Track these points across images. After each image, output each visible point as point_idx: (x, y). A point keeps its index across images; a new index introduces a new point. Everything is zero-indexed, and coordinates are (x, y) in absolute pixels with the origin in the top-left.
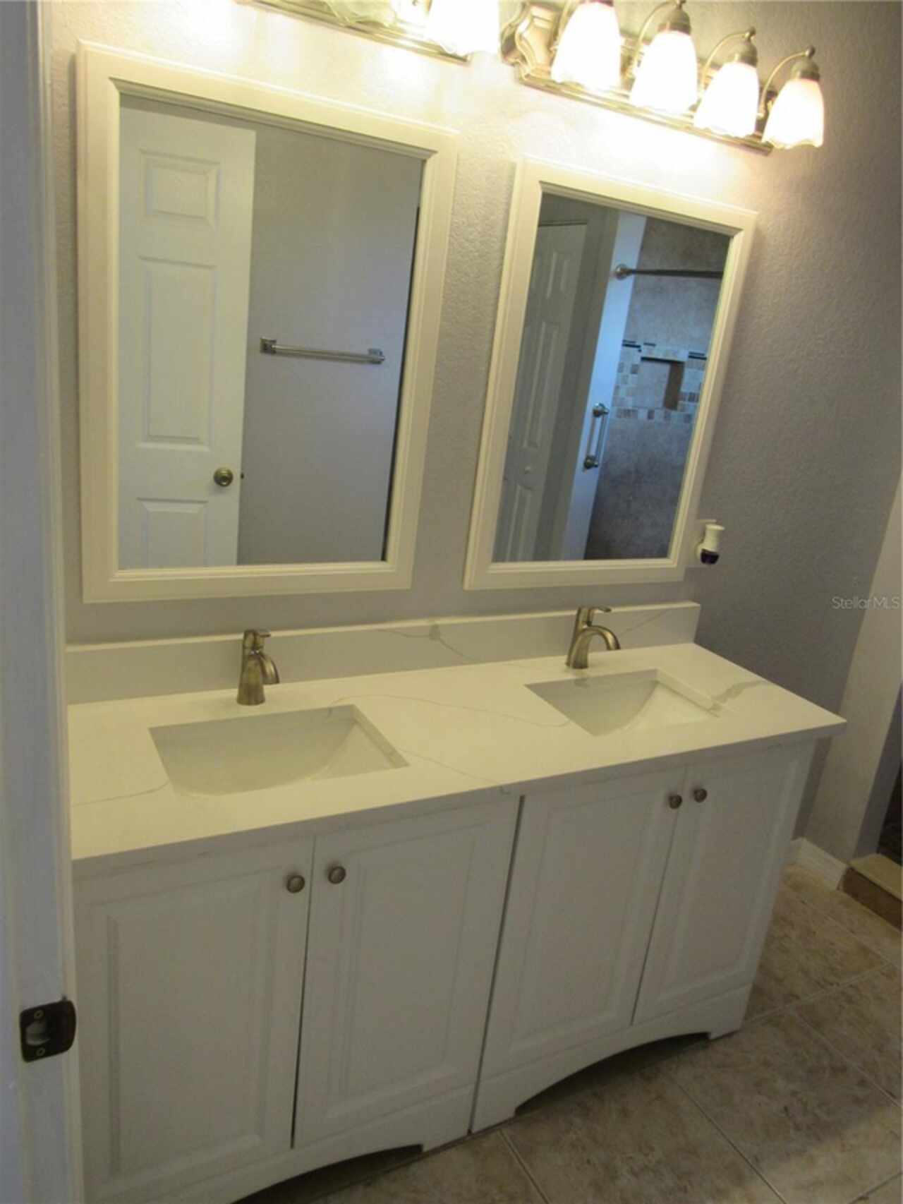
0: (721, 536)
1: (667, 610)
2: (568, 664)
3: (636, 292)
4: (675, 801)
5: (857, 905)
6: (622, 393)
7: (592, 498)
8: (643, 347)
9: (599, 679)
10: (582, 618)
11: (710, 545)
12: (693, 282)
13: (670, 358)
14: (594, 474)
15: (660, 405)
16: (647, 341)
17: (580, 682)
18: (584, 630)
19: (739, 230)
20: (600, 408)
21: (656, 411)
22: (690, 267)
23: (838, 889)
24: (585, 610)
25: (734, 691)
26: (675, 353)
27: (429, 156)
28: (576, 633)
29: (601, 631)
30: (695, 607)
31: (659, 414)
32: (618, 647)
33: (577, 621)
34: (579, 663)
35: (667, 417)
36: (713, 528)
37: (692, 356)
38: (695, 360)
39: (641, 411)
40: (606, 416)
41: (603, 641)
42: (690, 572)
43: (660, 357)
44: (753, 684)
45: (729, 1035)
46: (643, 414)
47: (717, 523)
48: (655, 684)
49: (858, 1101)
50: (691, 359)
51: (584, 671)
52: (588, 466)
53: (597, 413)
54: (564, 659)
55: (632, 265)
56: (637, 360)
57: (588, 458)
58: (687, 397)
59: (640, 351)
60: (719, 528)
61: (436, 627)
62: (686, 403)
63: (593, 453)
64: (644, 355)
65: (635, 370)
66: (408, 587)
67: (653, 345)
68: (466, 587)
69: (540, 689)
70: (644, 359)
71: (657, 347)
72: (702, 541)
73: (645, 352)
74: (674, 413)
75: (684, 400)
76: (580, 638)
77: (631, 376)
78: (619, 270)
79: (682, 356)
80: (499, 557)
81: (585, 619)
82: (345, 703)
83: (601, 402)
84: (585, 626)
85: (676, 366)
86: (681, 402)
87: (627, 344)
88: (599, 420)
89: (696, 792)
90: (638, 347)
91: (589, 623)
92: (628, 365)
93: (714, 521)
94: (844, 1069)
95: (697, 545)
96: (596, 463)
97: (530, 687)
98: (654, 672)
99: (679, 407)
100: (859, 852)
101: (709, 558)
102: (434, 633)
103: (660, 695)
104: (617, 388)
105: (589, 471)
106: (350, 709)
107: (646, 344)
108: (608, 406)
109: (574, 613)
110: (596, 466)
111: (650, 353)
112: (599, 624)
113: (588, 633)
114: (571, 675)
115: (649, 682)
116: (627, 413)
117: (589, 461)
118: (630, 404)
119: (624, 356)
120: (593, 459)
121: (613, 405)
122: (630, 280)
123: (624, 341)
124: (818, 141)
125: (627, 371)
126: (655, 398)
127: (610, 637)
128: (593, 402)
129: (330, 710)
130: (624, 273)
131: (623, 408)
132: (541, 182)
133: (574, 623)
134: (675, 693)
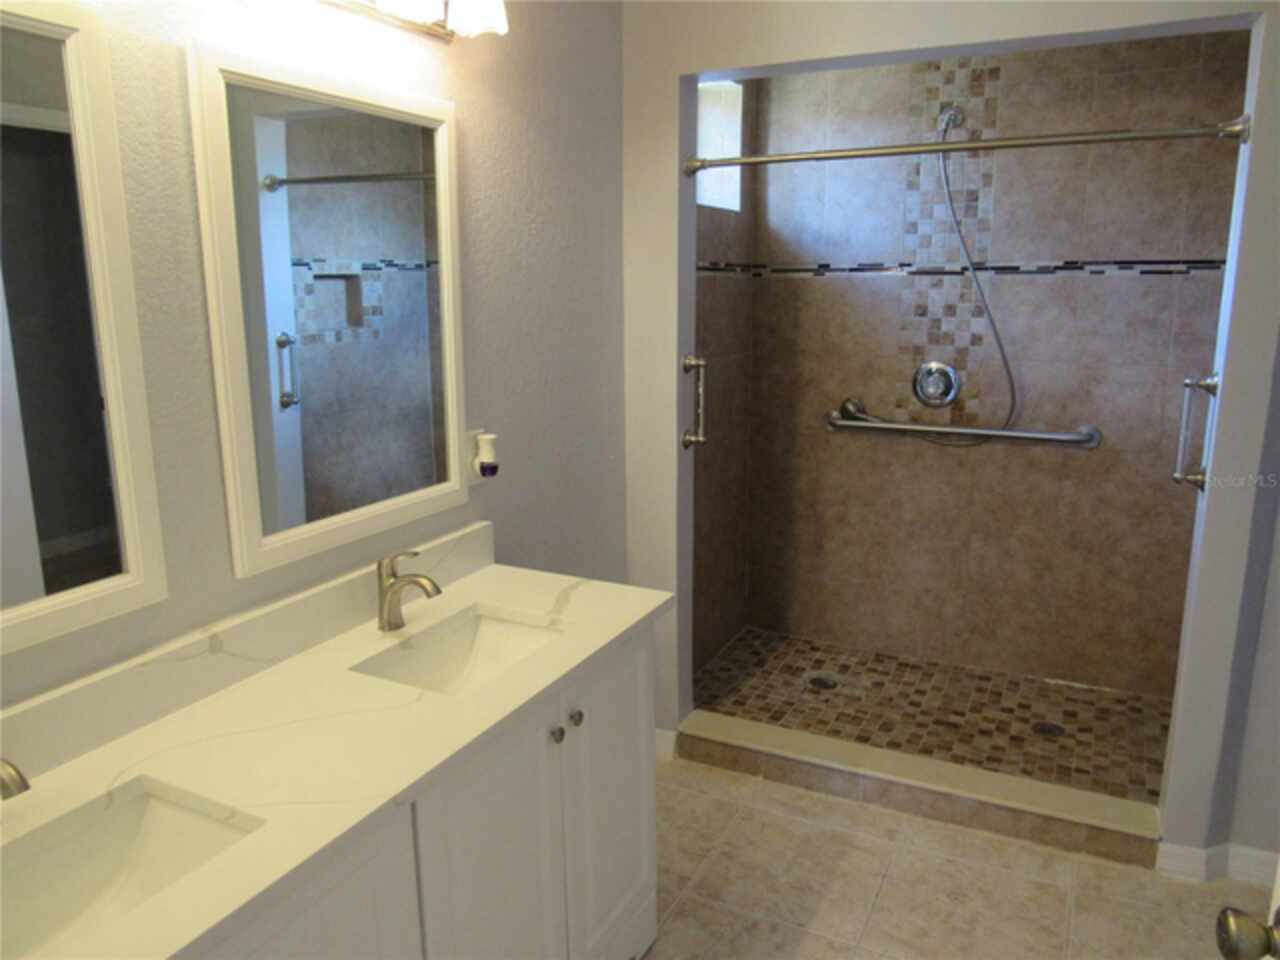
0: (495, 444)
1: (462, 537)
2: (382, 628)
3: (292, 205)
4: (559, 735)
5: (694, 764)
6: (302, 318)
7: (299, 439)
8: (313, 265)
9: (425, 633)
10: (384, 571)
11: (487, 456)
12: (348, 188)
13: (344, 272)
14: (293, 413)
15: (345, 324)
16: (317, 257)
17: (406, 644)
18: (392, 585)
19: (441, 122)
20: (284, 338)
21: (344, 331)
22: (341, 172)
23: (675, 759)
24: (386, 562)
25: (563, 599)
26: (348, 268)
27: (68, 35)
28: (382, 592)
29: (413, 580)
30: (485, 527)
31: (347, 334)
32: (438, 591)
33: (380, 575)
34: (393, 624)
35: (356, 336)
36: (485, 439)
37: (365, 268)
38: (370, 272)
39: (327, 333)
40: (293, 346)
41: (420, 590)
42: (473, 490)
43: (334, 272)
44: (575, 587)
45: (650, 950)
46: (330, 337)
47: (486, 432)
48: (479, 618)
49: (779, 947)
50: (365, 271)
51: (404, 629)
52: (285, 405)
53: (281, 344)
54: (375, 623)
55: (282, 174)
56: (310, 280)
57: (283, 396)
58: (371, 311)
59: (310, 269)
60: (491, 436)
61: (214, 637)
62: (371, 317)
63: (288, 388)
64: (317, 272)
65: (309, 290)
66: (165, 596)
67: (323, 261)
68: (240, 574)
69: (364, 667)
70: (317, 277)
71: (328, 262)
72: (476, 454)
73: (316, 269)
74: (361, 330)
75: (368, 314)
76: (389, 595)
77: (307, 297)
78: (268, 182)
79: (356, 269)
80: (269, 528)
81: (390, 572)
82: (127, 778)
83: (286, 331)
84: (392, 580)
85: (351, 280)
86: (366, 318)
87: (297, 263)
88: (286, 351)
89: (572, 717)
90: (307, 264)
91: (394, 575)
92: (301, 285)
93: (482, 430)
94: (755, 925)
95: (473, 460)
96: (295, 400)
97: (355, 668)
98: (474, 607)
99: (365, 323)
100: (682, 716)
101: (489, 470)
102: (215, 644)
103: (487, 630)
104: (296, 313)
105: (289, 410)
106: (138, 781)
107: (316, 261)
108: (292, 333)
109: (374, 567)
110: (296, 403)
111: (322, 269)
112: (407, 572)
113: (396, 587)
114: (390, 640)
115: (473, 618)
116: (313, 339)
117: (285, 399)
118: (312, 327)
119: (295, 276)
120: (290, 396)
121: (297, 332)
122: (283, 192)
123: (292, 260)
124: (502, 28)
125: (301, 293)
126: (338, 317)
127: (425, 582)
128: (273, 334)
129: (110, 795)
130: (274, 185)
131: (306, 334)
132: (223, 71)
133: (376, 579)
134: (502, 621)
